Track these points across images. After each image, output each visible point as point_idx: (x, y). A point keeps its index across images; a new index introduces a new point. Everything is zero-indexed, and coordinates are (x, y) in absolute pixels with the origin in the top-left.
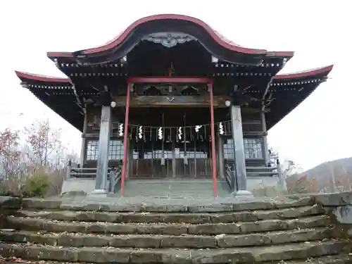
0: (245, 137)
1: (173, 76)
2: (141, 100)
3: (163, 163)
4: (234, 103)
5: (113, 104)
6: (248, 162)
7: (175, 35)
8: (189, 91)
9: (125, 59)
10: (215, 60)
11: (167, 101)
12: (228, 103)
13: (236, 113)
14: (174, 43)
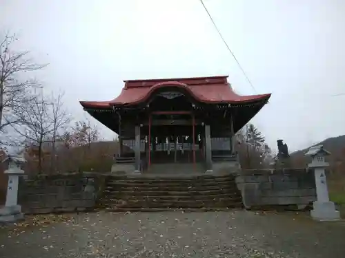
0: (211, 137)
1: (174, 109)
2: (156, 123)
3: (169, 153)
4: (207, 123)
5: (142, 125)
6: (213, 152)
7: (173, 93)
8: (183, 117)
9: (148, 106)
10: (194, 106)
11: (171, 122)
12: (203, 124)
13: (208, 129)
14: (172, 97)
